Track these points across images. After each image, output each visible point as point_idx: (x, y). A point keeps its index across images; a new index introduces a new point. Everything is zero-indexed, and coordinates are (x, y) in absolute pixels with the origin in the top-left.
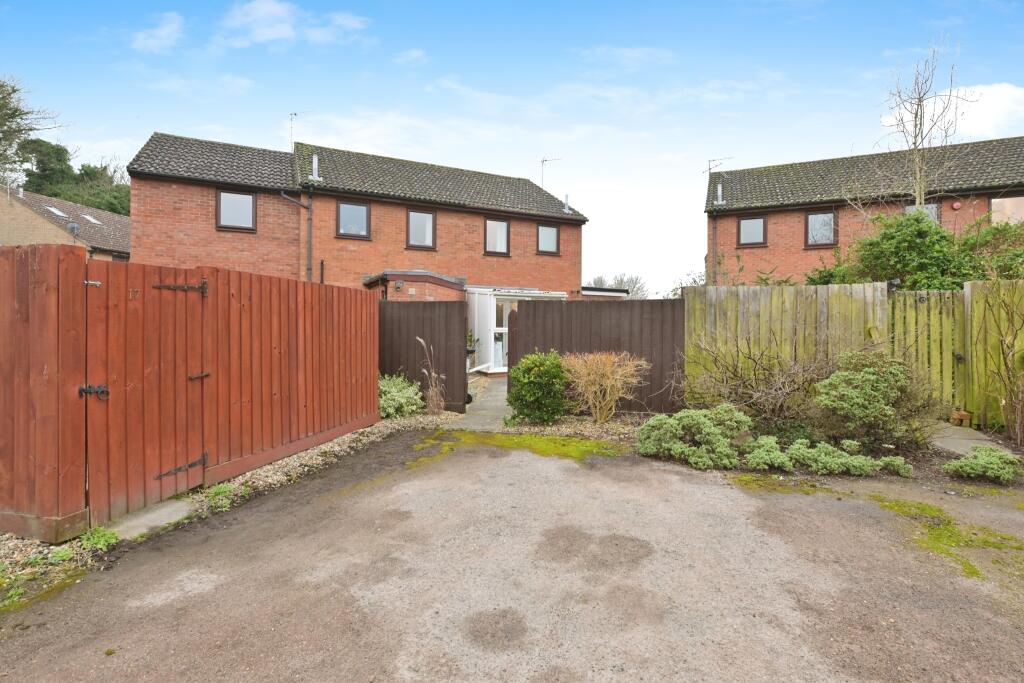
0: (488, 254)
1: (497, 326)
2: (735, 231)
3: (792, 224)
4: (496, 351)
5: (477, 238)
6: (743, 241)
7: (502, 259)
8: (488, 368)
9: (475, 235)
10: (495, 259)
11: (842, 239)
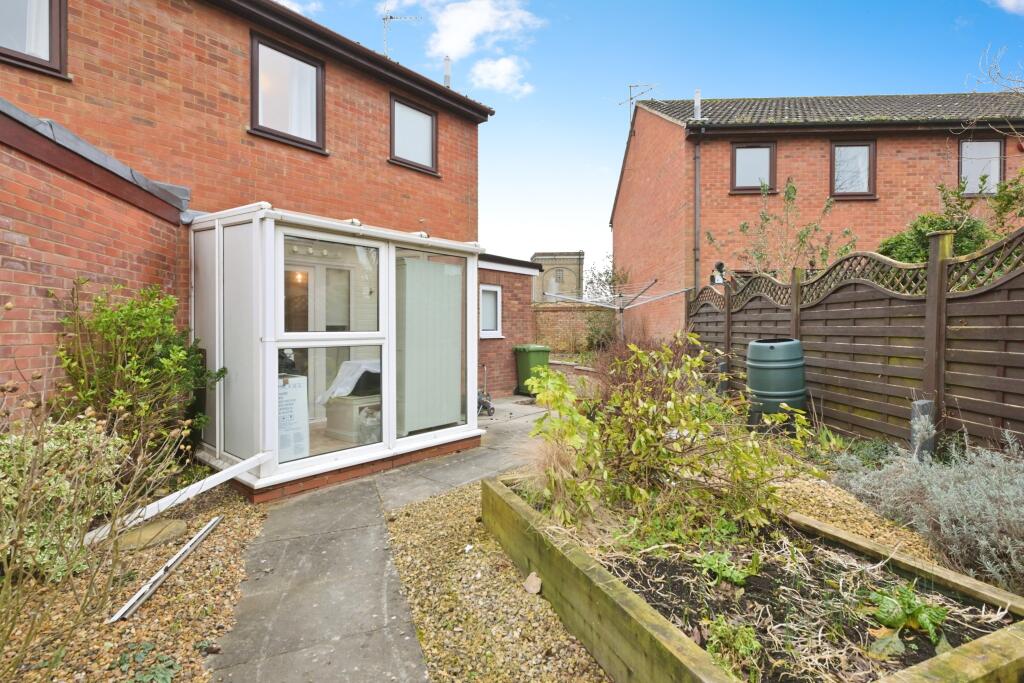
0: (260, 134)
1: (289, 328)
2: (727, 165)
3: (812, 160)
4: (285, 407)
5: (225, 81)
6: (740, 183)
7: (305, 159)
8: (257, 471)
9: (219, 70)
10: (284, 152)
11: (881, 187)
